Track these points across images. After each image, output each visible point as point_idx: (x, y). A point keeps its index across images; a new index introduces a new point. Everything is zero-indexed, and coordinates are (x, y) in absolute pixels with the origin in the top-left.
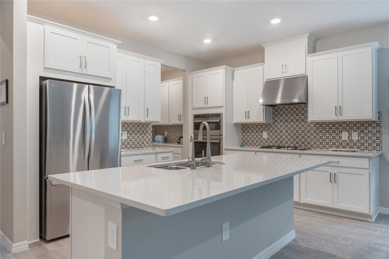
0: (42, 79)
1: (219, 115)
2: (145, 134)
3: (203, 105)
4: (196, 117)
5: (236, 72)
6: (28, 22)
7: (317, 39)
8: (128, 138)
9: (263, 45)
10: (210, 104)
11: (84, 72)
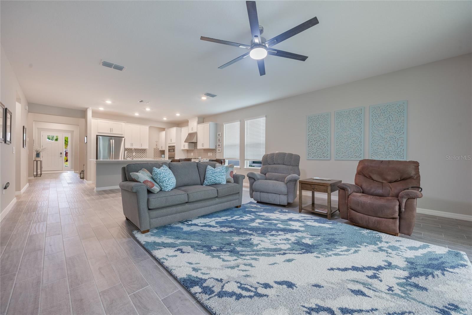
0: (97, 136)
1: (174, 146)
2: (144, 153)
3: (170, 142)
4: (169, 147)
5: (182, 129)
6: (92, 120)
7: (204, 118)
8: (136, 154)
9: (188, 120)
10: (173, 142)
11: (112, 133)
